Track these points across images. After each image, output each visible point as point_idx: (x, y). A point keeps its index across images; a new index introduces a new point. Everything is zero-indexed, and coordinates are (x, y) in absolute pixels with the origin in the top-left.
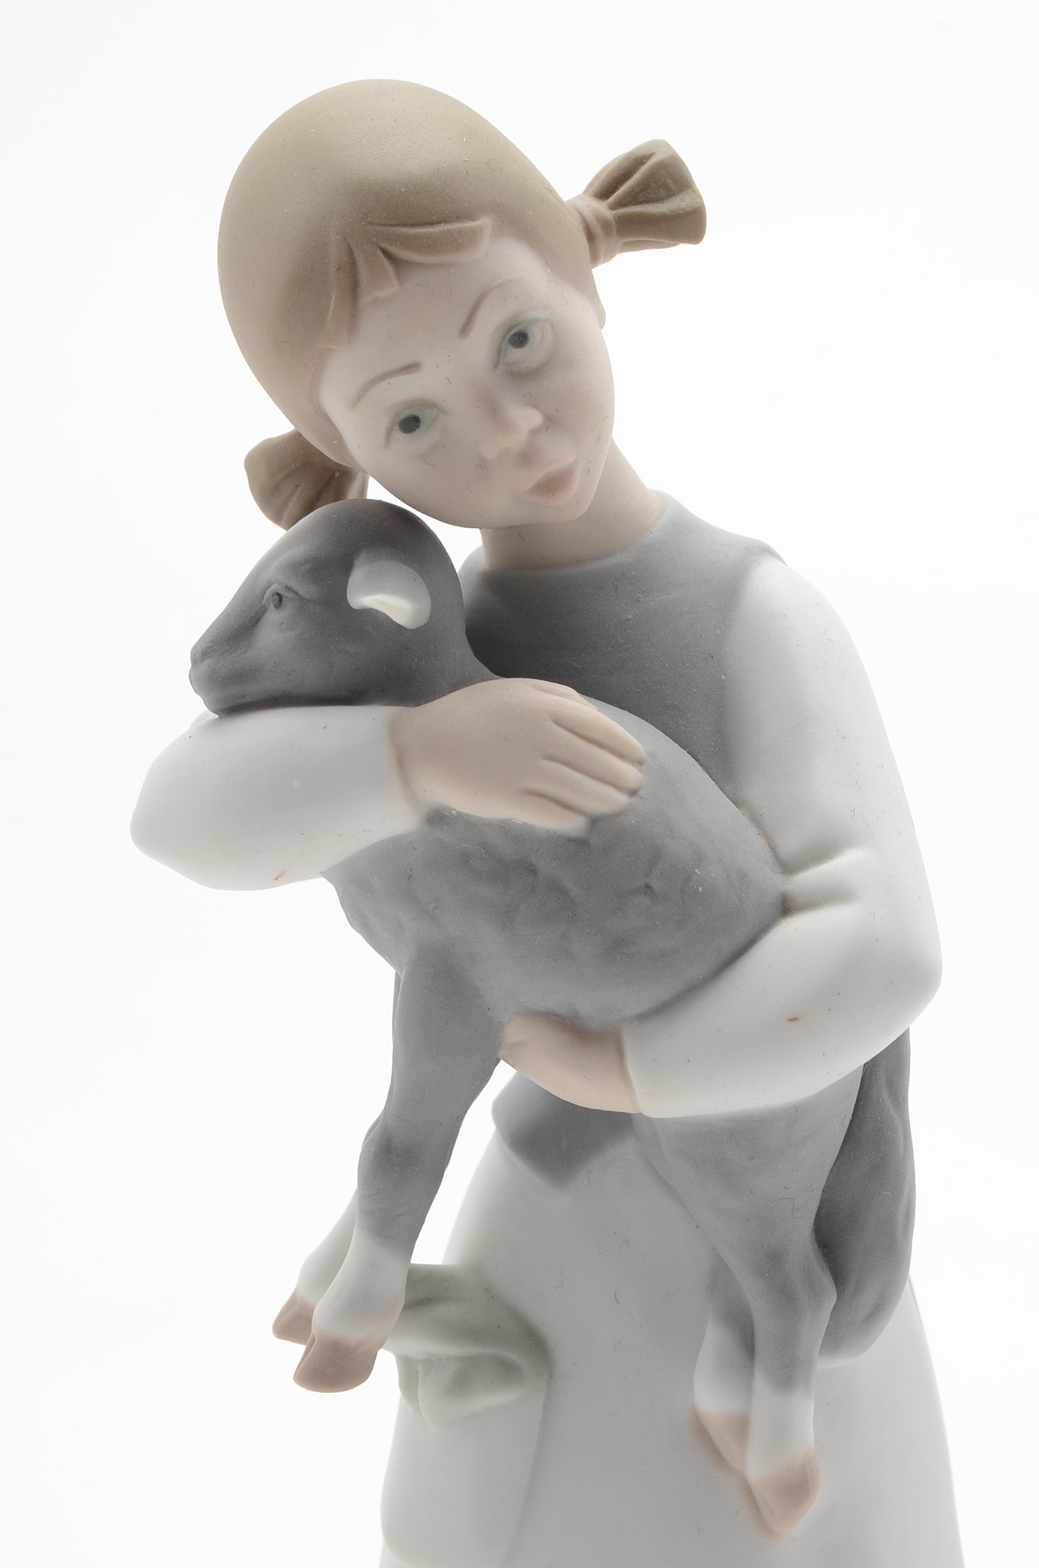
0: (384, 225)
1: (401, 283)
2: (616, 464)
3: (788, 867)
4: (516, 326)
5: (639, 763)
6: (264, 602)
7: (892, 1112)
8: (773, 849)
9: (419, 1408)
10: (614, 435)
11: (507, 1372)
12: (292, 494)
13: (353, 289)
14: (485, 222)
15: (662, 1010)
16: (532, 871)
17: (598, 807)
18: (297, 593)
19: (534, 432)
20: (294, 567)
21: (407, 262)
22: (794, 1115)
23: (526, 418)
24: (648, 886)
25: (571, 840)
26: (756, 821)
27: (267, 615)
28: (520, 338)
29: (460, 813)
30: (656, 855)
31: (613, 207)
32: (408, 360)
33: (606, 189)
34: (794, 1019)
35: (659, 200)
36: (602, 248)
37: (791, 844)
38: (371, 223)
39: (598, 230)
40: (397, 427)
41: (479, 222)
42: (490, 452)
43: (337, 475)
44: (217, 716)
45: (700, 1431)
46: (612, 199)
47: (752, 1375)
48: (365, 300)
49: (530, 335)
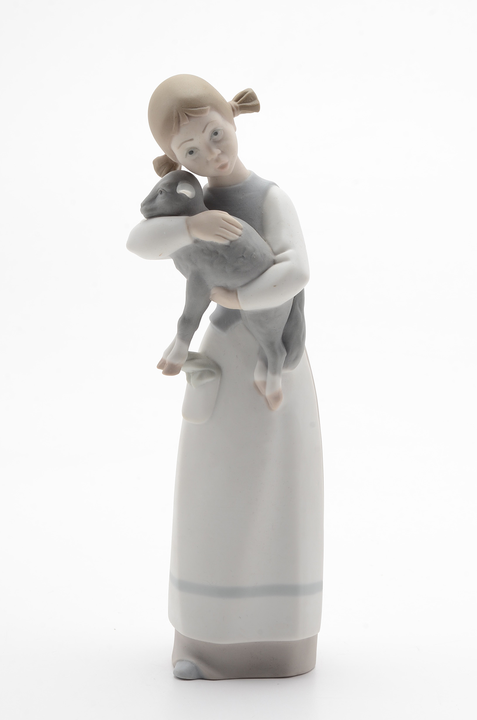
0: (186, 108)
1: (189, 121)
2: (238, 163)
3: (275, 254)
4: (215, 131)
5: (242, 229)
6: (158, 193)
7: (300, 312)
8: (272, 250)
9: (191, 384)
10: (238, 155)
11: (212, 374)
12: (164, 170)
13: (179, 122)
14: (208, 107)
15: (246, 285)
16: (218, 253)
17: (232, 239)
18: (165, 191)
19: (219, 155)
20: (165, 185)
21: (191, 116)
22: (276, 310)
23: (217, 152)
24: (243, 256)
25: (226, 246)
26: (269, 244)
27: (158, 196)
28: (216, 133)
29: (201, 240)
30: (245, 249)
31: (238, 104)
32: (191, 138)
33: (237, 99)
34: (275, 286)
35: (249, 102)
36: (236, 113)
37: (276, 249)
38: (183, 108)
39: (235, 109)
40: (188, 153)
41: (207, 107)
42: (209, 159)
43: (174, 165)
44: (146, 219)
45: (256, 386)
46: (238, 102)
47: (267, 372)
48: (181, 125)
49: (218, 133)
